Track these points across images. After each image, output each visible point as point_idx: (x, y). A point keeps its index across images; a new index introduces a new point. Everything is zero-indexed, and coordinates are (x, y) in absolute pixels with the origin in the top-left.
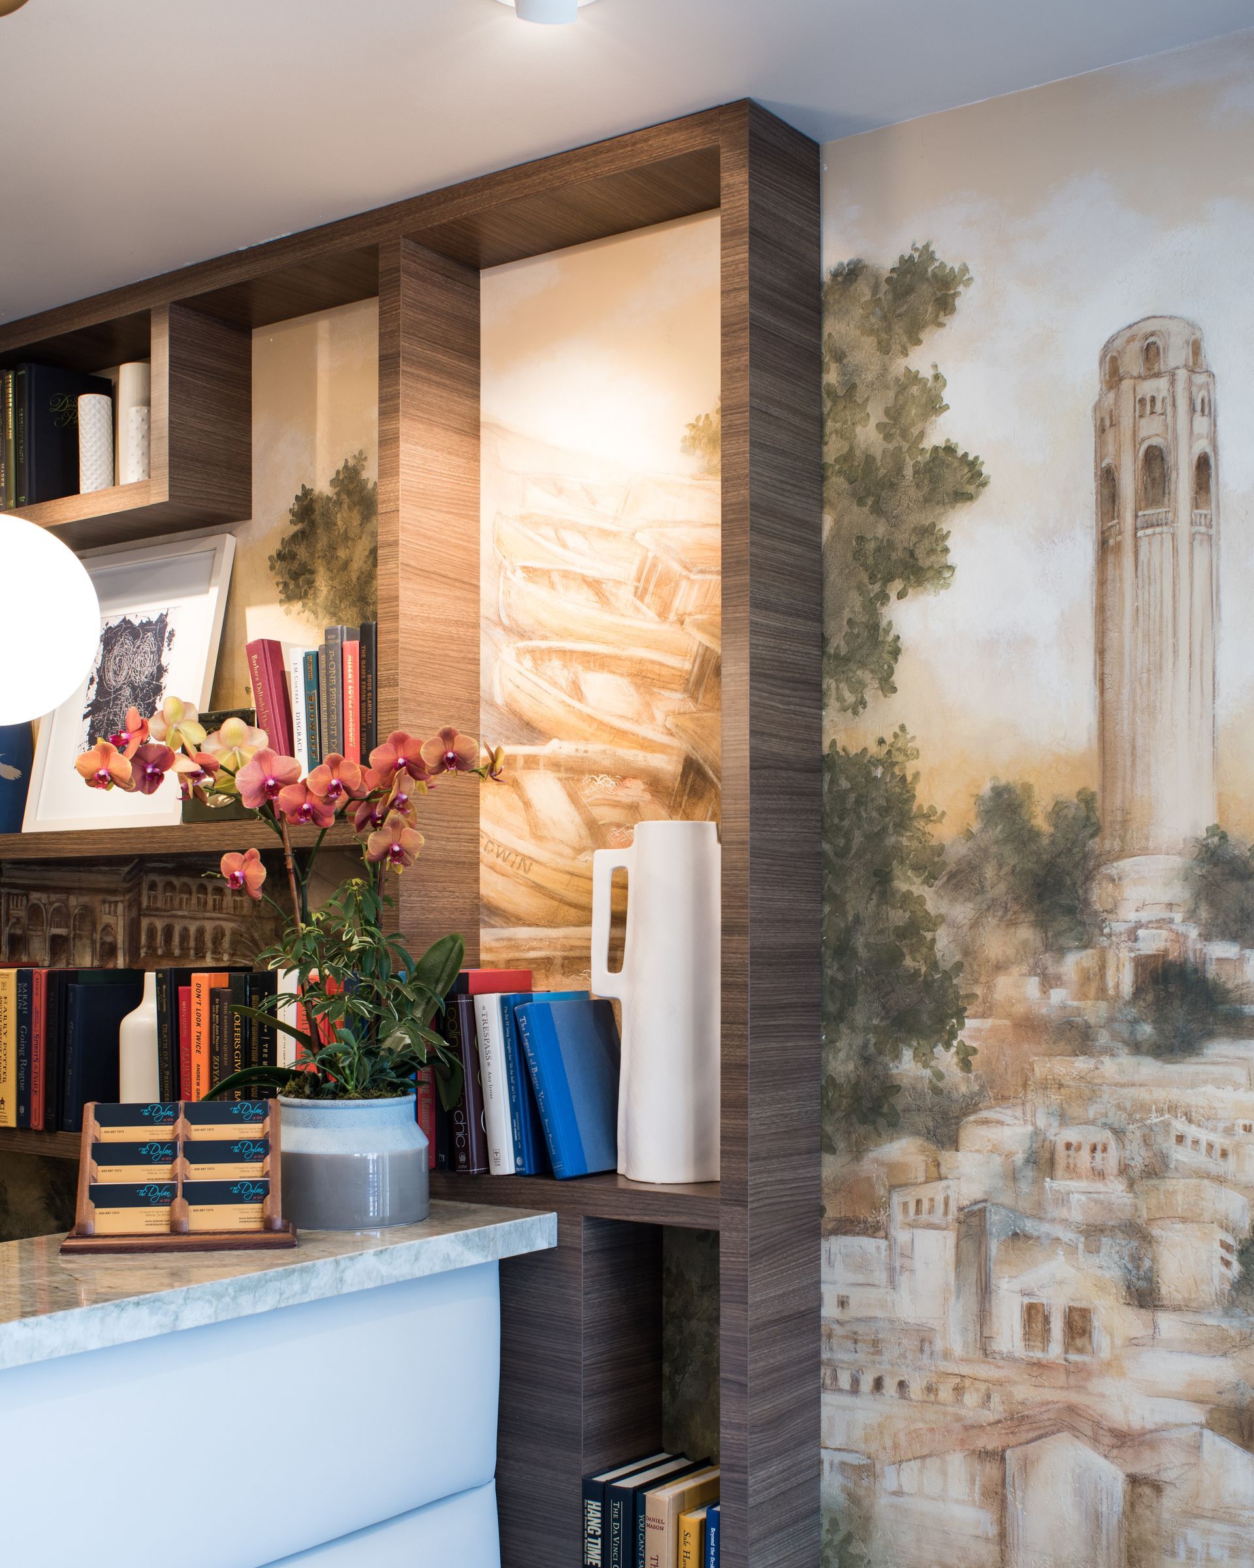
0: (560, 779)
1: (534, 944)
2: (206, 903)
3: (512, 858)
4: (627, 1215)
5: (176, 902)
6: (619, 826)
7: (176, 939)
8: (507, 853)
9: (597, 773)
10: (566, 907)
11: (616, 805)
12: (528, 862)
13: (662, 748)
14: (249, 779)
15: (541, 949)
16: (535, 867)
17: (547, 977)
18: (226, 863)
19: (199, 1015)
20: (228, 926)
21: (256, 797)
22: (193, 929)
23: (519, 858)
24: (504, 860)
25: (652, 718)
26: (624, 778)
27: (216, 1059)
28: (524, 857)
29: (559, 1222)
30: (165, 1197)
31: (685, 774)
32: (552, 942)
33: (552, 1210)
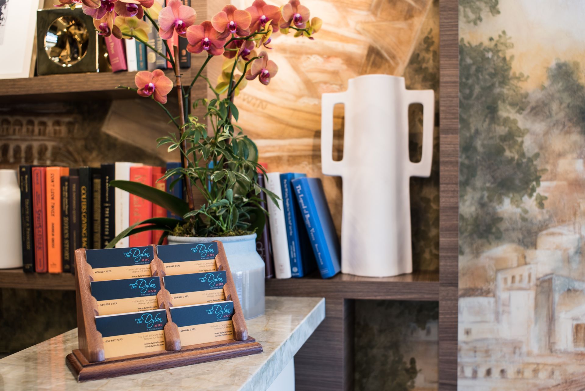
0: (286, 58)
1: (269, 149)
2: (33, 131)
3: (254, 101)
4: (375, 296)
5: (11, 131)
6: (325, 83)
7: (11, 152)
8: (250, 99)
9: (311, 54)
10: (290, 129)
11: (324, 71)
12: (264, 104)
13: (354, 41)
14: (166, 17)
15: (273, 151)
16: (269, 106)
17: (278, 167)
18: (139, 78)
19: (53, 193)
20: (50, 145)
21: (167, 33)
22: (23, 146)
23: (258, 102)
24: (248, 102)
25: (347, 25)
26: (329, 57)
27: (66, 219)
28: (262, 101)
29: (326, 303)
30: (158, 323)
31: (369, 55)
32: (281, 148)
33: (322, 297)
